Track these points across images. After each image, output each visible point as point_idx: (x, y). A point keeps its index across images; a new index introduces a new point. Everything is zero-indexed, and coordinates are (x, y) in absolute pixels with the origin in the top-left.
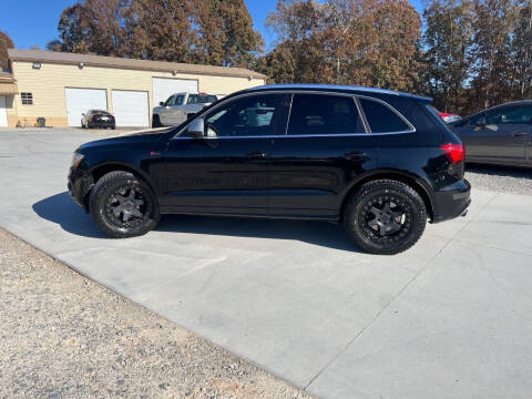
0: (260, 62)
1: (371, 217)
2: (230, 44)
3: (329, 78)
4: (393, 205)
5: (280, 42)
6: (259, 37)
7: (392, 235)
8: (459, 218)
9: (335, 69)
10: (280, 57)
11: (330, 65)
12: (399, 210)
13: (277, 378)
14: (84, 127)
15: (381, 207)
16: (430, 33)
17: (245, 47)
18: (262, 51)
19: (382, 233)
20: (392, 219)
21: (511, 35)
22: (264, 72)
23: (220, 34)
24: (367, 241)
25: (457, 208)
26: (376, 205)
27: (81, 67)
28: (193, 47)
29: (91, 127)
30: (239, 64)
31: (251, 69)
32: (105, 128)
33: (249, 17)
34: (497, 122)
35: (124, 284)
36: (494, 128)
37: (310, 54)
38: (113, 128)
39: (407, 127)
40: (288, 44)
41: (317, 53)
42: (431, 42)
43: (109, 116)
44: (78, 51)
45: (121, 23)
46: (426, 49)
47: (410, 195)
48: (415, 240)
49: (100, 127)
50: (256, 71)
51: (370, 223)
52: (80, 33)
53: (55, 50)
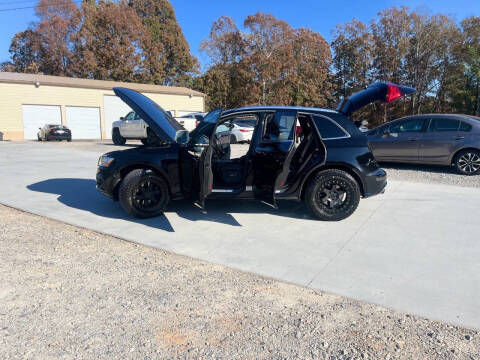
0: (196, 81)
1: (324, 195)
2: (170, 66)
3: (257, 96)
4: (338, 187)
5: (213, 64)
6: (195, 61)
7: (338, 207)
8: (380, 195)
9: (261, 88)
10: (214, 78)
11: (258, 85)
12: (342, 190)
13: (289, 283)
14: (40, 140)
15: (330, 188)
16: (338, 59)
17: (182, 68)
18: (198, 73)
19: (332, 206)
20: (337, 197)
21: (403, 60)
22: (201, 90)
23: (161, 57)
24: (322, 212)
25: (378, 188)
26: (326, 187)
27: (37, 86)
28: (136, 68)
29: (48, 140)
30: (178, 83)
31: (189, 87)
32: (60, 140)
33: (187, 43)
34: (398, 131)
35: (165, 245)
36: (395, 135)
37: (240, 74)
38: (69, 140)
39: (344, 134)
40: (220, 67)
41: (246, 74)
42: (338, 67)
43: (65, 129)
44: (29, 71)
45: (70, 47)
46: (334, 72)
47: (349, 179)
48: (354, 209)
49: (57, 140)
50: (194, 89)
51: (323, 200)
52: (30, 55)
53: (6, 70)
